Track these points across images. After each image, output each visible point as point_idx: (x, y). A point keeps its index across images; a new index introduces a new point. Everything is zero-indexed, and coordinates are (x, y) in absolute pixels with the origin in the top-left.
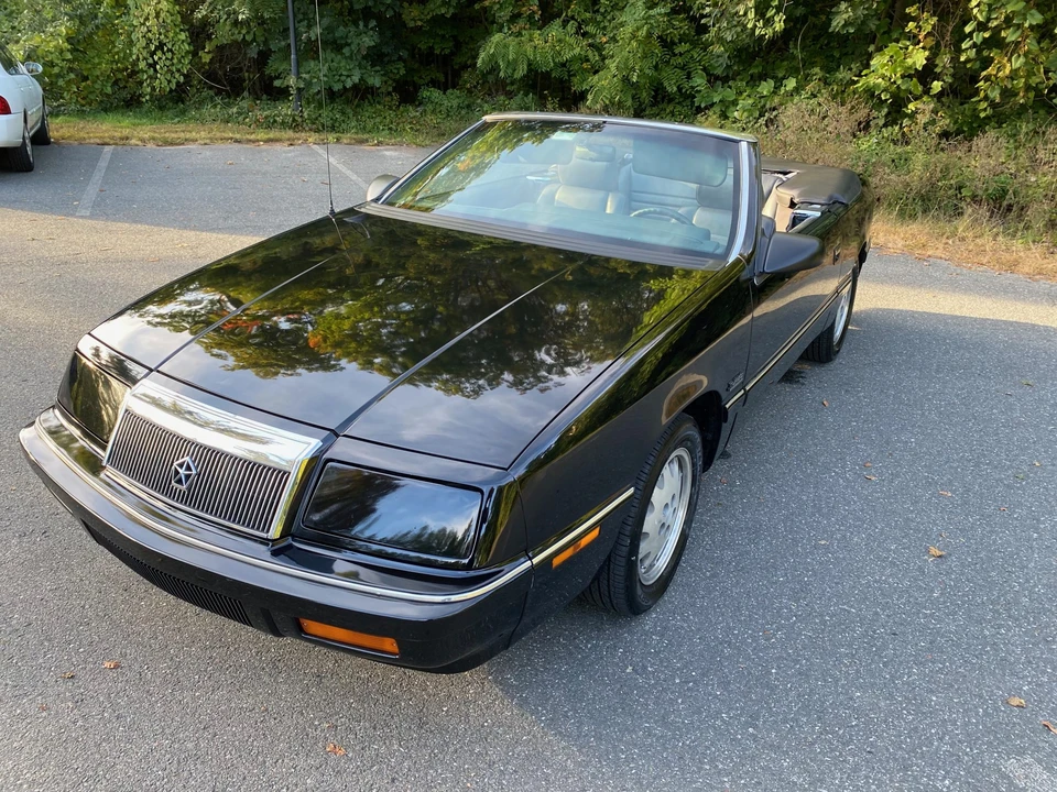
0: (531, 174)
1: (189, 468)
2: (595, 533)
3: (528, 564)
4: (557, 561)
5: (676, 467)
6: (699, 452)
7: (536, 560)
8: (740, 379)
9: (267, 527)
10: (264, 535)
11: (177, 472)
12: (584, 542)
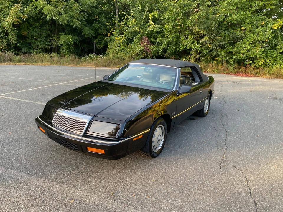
0: (138, 76)
1: (68, 122)
2: (142, 136)
3: (128, 139)
4: (134, 140)
5: (160, 128)
6: (166, 127)
7: (130, 138)
8: (174, 113)
9: (82, 132)
10: (81, 133)
11: (66, 123)
12: (140, 137)
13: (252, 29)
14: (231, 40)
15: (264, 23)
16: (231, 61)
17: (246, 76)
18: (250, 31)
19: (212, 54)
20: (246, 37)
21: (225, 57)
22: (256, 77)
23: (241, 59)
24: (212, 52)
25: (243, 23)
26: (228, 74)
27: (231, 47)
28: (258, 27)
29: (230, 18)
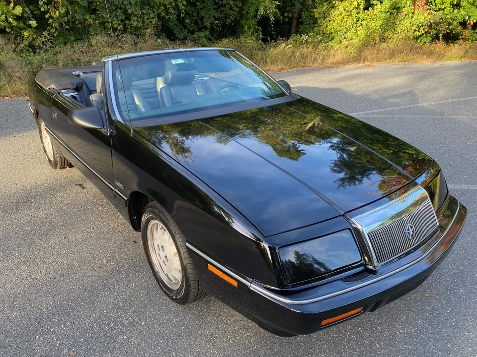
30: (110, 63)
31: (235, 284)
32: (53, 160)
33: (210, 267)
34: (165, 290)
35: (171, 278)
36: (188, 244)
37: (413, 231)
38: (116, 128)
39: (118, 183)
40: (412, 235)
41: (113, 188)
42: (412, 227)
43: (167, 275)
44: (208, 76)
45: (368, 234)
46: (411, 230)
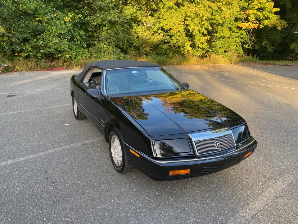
13: (48, 21)
14: (32, 33)
15: (55, 15)
16: (39, 55)
17: (59, 70)
18: (46, 22)
19: (15, 49)
20: (47, 29)
21: (32, 52)
22: (68, 69)
23: (49, 52)
24: (13, 47)
25: (37, 13)
26: (41, 70)
27: (35, 40)
28: (52, 19)
29: (25, 7)
30: (105, 71)
31: (139, 156)
32: (76, 115)
33: (131, 151)
34: (116, 168)
35: (119, 161)
36: (124, 142)
37: (219, 144)
38: (104, 97)
39: (102, 120)
40: (218, 146)
41: (100, 123)
42: (218, 143)
43: (118, 162)
44: (152, 80)
45: (194, 141)
46: (218, 144)
